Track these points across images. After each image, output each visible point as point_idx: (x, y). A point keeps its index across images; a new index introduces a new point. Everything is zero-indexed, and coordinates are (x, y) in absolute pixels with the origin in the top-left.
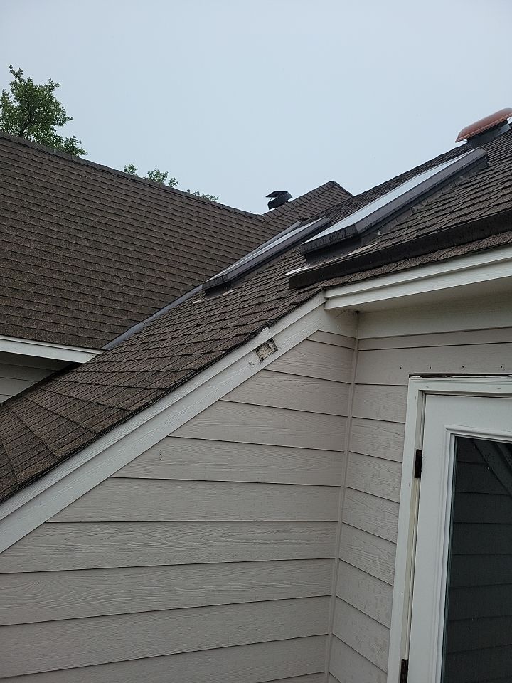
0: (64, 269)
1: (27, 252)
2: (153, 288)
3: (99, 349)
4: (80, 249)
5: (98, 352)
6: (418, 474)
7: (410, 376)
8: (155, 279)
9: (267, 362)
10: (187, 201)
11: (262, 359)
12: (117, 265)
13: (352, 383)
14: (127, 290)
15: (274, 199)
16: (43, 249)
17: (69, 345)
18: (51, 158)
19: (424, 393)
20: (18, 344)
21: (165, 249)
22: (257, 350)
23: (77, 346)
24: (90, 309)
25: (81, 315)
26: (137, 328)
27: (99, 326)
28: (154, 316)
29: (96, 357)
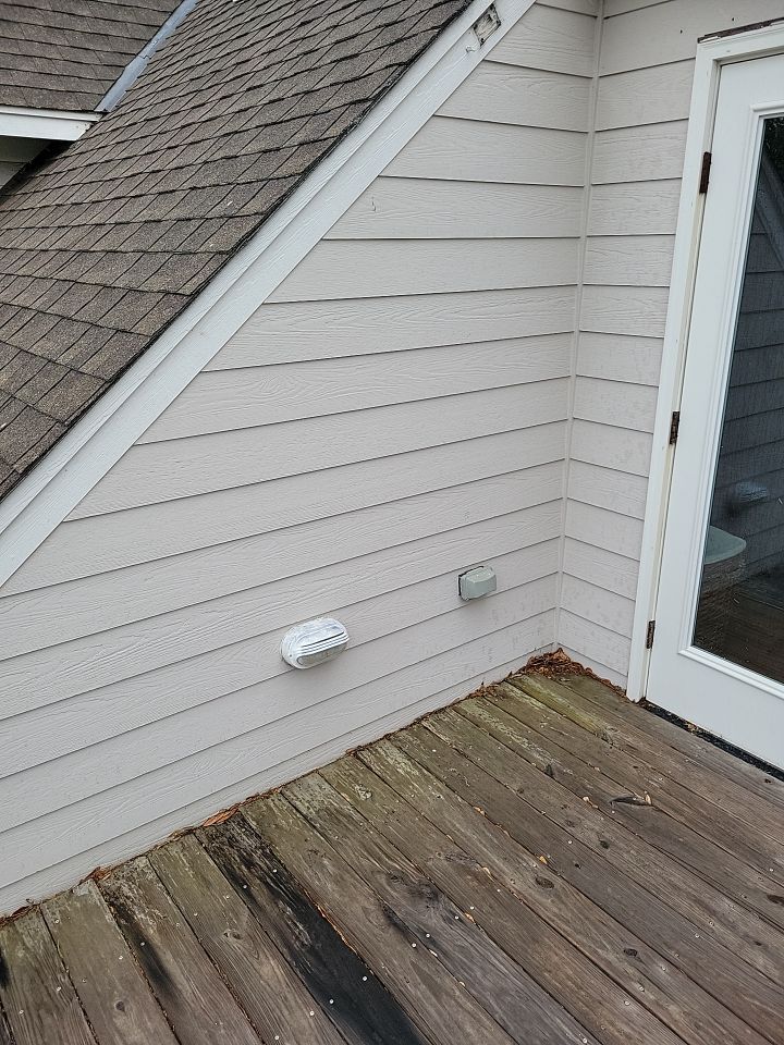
3: (92, 112)
5: (92, 118)
6: (703, 189)
7: (699, 40)
9: (489, 45)
11: (483, 42)
13: (595, 77)
17: (42, 109)
19: (720, 63)
22: (475, 26)
23: (57, 110)
24: (44, 35)
25: (36, 50)
26: (135, 67)
27: (71, 69)
28: (154, 41)
29: (92, 127)
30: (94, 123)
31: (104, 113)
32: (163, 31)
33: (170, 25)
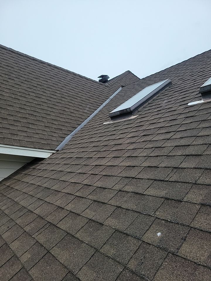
0: (26, 107)
1: (5, 98)
2: (70, 117)
3: (54, 150)
4: (32, 97)
5: (53, 152)
8: (70, 113)
10: (74, 76)
12: (51, 106)
14: (58, 119)
15: (101, 78)
16: (13, 97)
17: (39, 149)
18: (7, 51)
20: (11, 149)
21: (71, 98)
23: (43, 149)
24: (44, 128)
25: (40, 132)
26: (68, 138)
27: (50, 138)
28: (74, 131)
29: (53, 154)
30: (54, 153)
31: (58, 151)
32: (77, 129)
33: (79, 128)
